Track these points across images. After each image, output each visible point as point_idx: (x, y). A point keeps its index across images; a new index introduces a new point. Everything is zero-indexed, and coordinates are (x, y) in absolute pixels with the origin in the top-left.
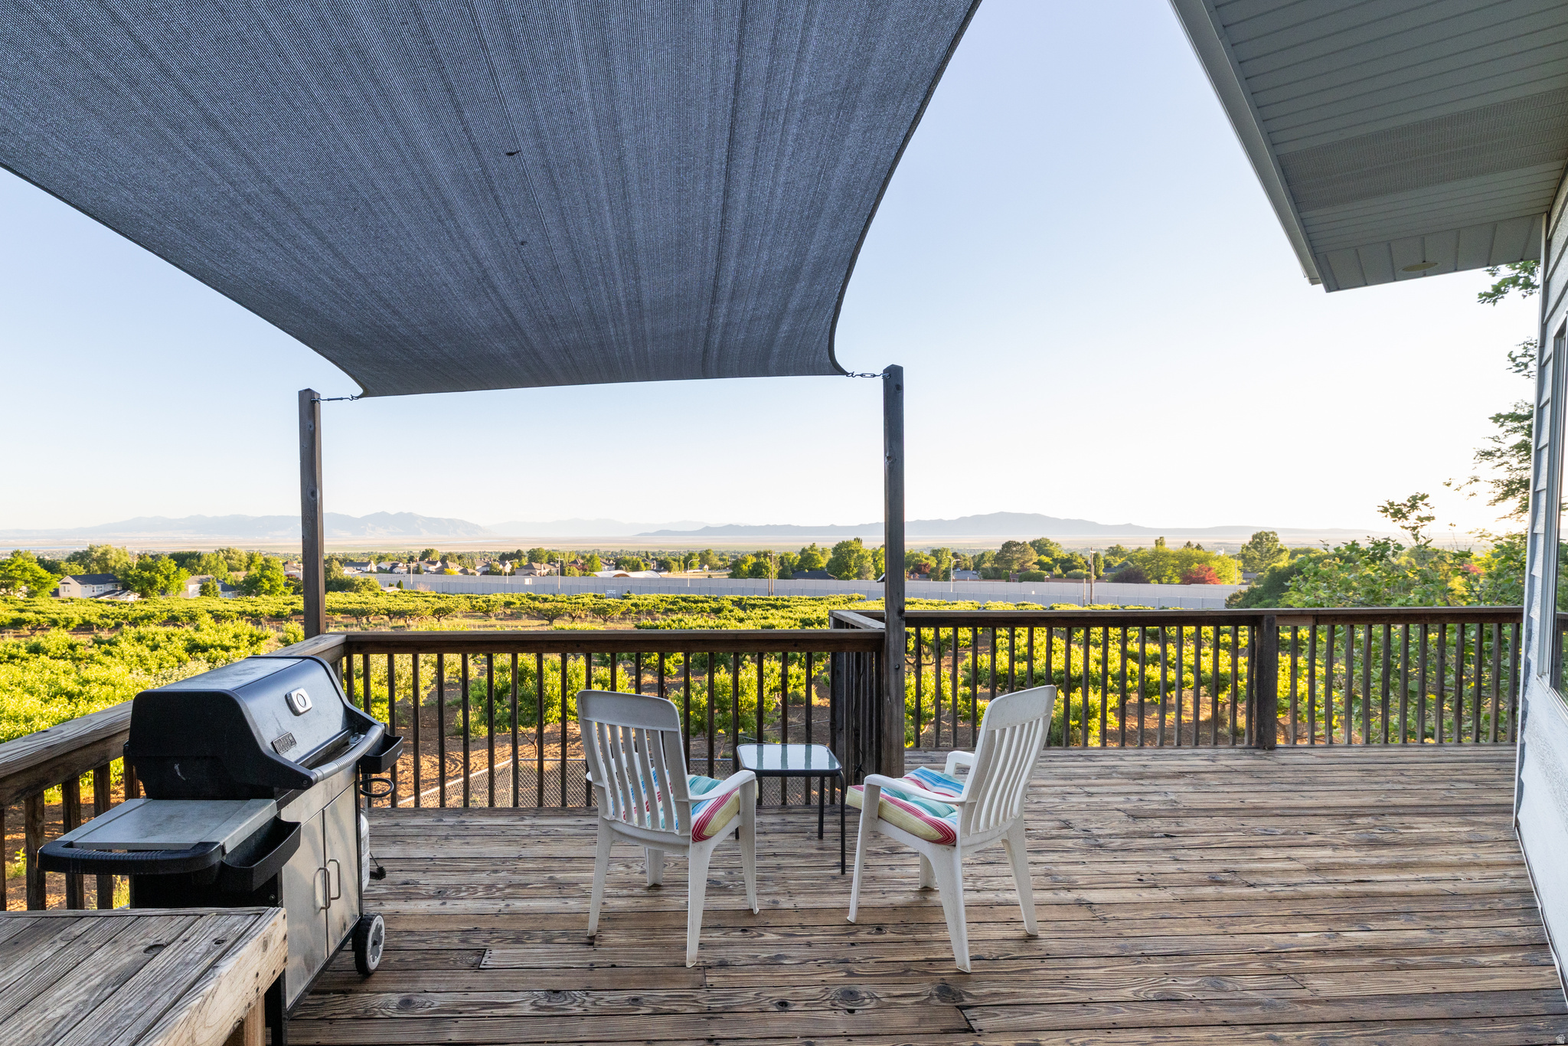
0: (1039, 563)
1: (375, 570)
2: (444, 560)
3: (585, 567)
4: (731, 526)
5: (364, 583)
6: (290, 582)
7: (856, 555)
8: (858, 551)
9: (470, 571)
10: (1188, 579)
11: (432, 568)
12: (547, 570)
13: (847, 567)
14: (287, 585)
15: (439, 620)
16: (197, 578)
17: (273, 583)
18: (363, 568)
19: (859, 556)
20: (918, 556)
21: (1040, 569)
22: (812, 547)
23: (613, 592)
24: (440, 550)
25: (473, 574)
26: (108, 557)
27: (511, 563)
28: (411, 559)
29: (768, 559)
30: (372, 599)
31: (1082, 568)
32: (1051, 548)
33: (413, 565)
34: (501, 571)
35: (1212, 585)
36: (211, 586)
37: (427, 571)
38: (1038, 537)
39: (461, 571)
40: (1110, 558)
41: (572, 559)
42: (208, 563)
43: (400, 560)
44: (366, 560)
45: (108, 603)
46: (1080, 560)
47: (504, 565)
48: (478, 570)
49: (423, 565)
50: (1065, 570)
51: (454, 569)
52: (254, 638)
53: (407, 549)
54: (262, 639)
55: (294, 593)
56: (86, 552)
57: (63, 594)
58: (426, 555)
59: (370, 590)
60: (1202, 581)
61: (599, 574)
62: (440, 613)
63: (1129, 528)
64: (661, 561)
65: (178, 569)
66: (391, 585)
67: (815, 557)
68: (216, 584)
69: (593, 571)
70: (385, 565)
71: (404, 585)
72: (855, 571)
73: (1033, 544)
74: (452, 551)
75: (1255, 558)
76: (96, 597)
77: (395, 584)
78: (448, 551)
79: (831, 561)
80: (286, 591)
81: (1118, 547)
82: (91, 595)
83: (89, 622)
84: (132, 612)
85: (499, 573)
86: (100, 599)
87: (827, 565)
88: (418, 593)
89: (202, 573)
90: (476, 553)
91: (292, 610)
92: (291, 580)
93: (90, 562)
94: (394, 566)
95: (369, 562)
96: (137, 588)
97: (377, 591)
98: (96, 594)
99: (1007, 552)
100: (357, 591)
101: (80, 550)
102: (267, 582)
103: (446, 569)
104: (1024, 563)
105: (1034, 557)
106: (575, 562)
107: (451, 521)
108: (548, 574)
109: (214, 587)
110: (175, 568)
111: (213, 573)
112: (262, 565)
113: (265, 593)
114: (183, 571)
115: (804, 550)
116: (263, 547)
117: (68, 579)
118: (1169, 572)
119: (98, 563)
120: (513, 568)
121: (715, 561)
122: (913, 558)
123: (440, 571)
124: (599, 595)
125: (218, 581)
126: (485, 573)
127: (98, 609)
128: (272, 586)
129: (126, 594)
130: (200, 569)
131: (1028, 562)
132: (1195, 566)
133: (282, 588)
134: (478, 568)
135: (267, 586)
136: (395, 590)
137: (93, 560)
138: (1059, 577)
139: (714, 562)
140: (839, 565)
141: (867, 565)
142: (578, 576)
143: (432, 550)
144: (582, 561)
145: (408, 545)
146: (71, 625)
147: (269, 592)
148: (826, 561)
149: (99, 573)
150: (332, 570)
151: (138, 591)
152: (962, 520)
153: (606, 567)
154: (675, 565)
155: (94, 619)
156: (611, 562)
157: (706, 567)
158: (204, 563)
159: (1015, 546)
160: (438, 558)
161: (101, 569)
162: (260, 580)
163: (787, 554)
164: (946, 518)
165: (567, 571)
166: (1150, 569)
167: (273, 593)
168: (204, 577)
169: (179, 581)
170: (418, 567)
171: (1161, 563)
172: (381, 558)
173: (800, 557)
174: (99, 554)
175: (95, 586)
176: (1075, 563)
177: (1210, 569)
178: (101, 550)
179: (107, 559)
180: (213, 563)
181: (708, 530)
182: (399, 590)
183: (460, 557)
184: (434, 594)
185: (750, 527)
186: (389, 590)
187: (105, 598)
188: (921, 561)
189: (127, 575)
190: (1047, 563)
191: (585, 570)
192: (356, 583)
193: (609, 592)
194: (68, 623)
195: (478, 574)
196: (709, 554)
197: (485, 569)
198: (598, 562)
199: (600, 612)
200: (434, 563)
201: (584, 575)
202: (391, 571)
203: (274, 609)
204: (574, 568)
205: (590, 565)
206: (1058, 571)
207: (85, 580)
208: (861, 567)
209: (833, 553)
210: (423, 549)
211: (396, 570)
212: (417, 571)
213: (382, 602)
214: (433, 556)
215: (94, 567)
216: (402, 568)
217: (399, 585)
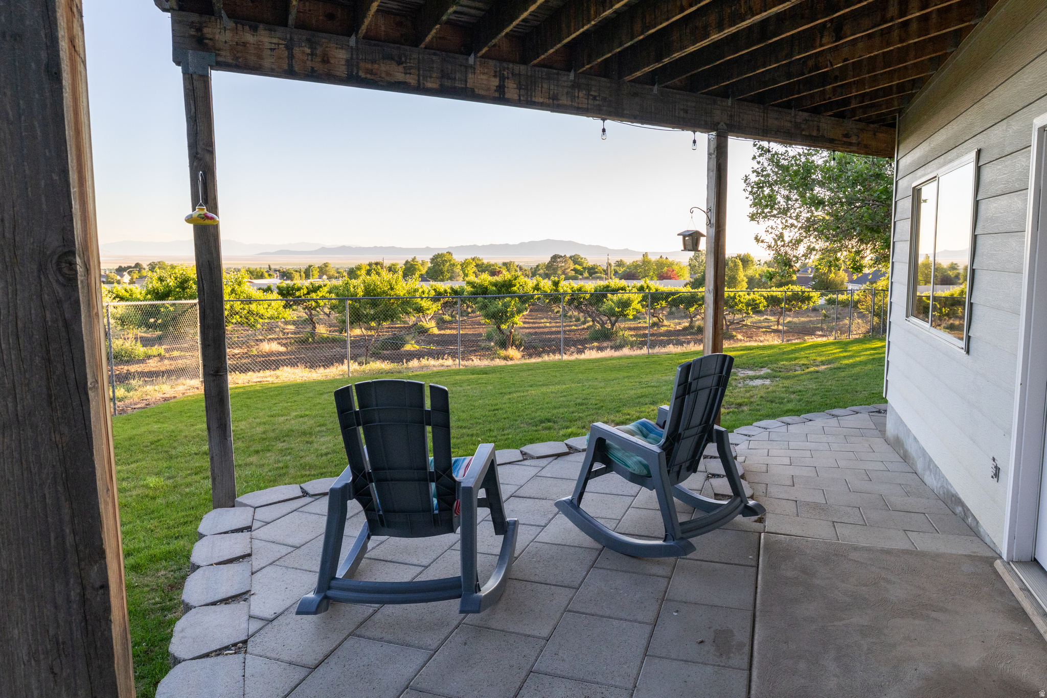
0: (575, 270)
4: (344, 247)
7: (448, 264)
8: (450, 261)
10: (662, 277)
13: (442, 273)
19: (450, 265)
20: (493, 265)
21: (576, 273)
22: (414, 260)
29: (379, 267)
31: (601, 273)
32: (582, 260)
35: (674, 281)
38: (573, 254)
40: (617, 268)
46: (599, 268)
50: (591, 274)
60: (669, 278)
63: (626, 251)
64: (284, 272)
67: (417, 267)
72: (449, 275)
73: (571, 257)
75: (695, 266)
79: (429, 268)
81: (621, 261)
87: (427, 272)
99: (554, 262)
104: (565, 269)
105: (571, 266)
115: (407, 262)
118: (651, 273)
121: (333, 272)
122: (490, 267)
131: (567, 269)
132: (665, 269)
138: (587, 278)
139: (331, 273)
140: (436, 271)
141: (457, 271)
148: (426, 269)
152: (522, 244)
154: (297, 275)
157: (325, 277)
159: (559, 258)
163: (394, 265)
164: (511, 243)
166: (640, 272)
171: (647, 268)
173: (404, 267)
176: (596, 270)
177: (673, 271)
181: (324, 250)
185: (360, 248)
188: (495, 269)
190: (579, 270)
196: (326, 266)
206: (586, 274)
208: (453, 272)
209: (431, 263)
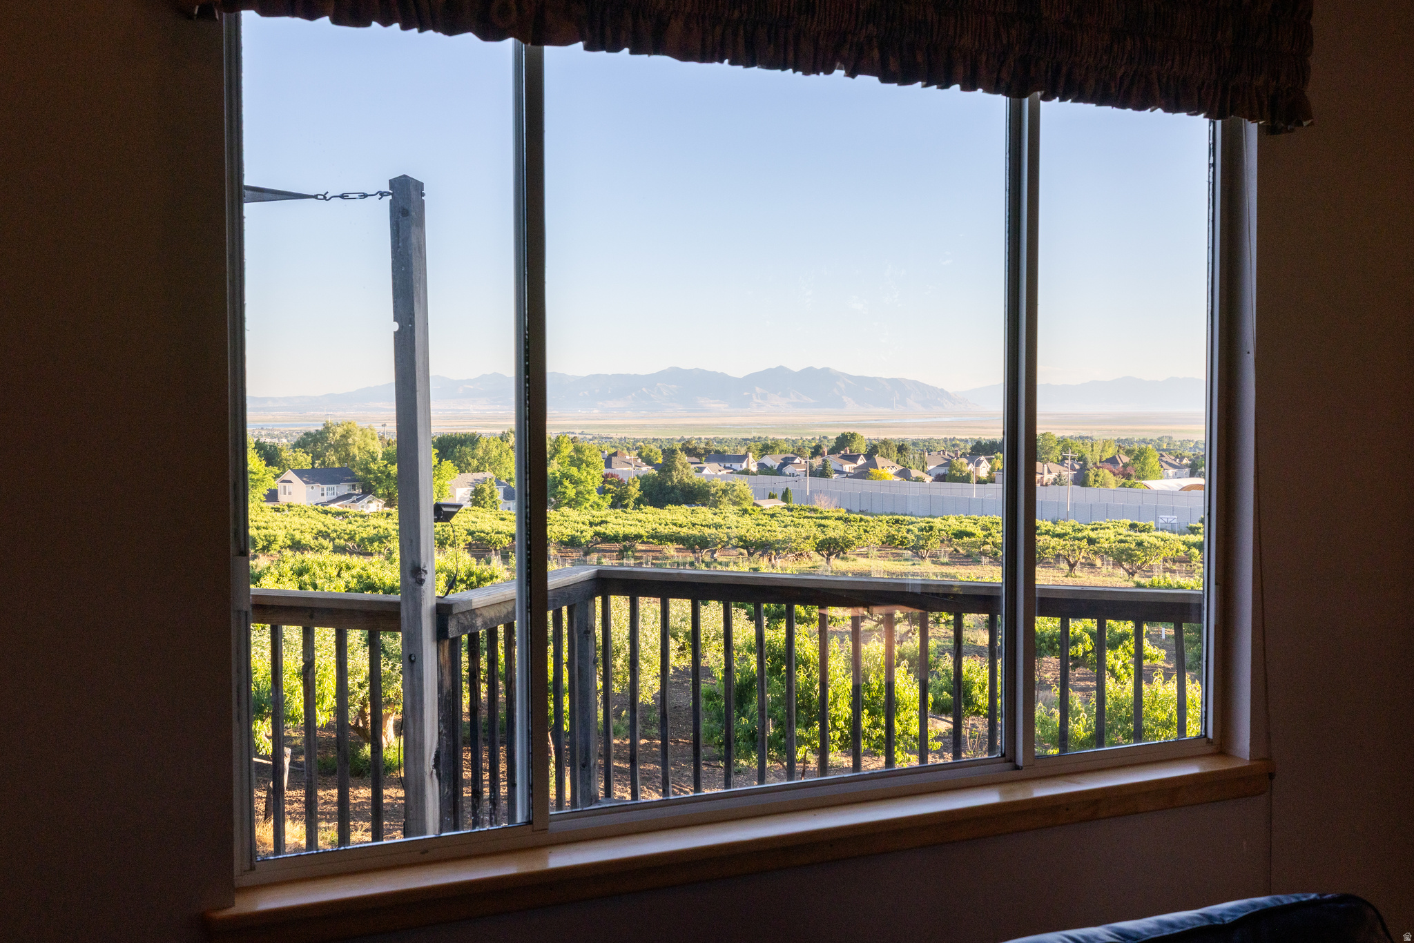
1: (754, 468)
2: (872, 452)
3: (1129, 469)
5: (725, 492)
6: (608, 486)
9: (915, 473)
11: (848, 467)
12: (1053, 476)
14: (602, 491)
15: (828, 559)
16: (470, 477)
17: (581, 488)
18: (736, 466)
23: (1173, 519)
24: (868, 435)
25: (918, 479)
26: (350, 441)
27: (990, 460)
28: (816, 451)
30: (733, 519)
33: (817, 462)
34: (969, 475)
36: (488, 491)
37: (841, 472)
39: (899, 474)
41: (1108, 454)
42: (486, 452)
43: (799, 452)
44: (742, 451)
45: (337, 514)
47: (978, 464)
48: (929, 473)
49: (834, 462)
51: (887, 469)
52: (474, 579)
53: (818, 433)
54: (485, 580)
55: (613, 506)
56: (320, 433)
57: (283, 499)
58: (844, 441)
59: (734, 503)
61: (1155, 484)
62: (831, 547)
65: (440, 462)
66: (772, 497)
68: (495, 487)
69: (1144, 478)
70: (772, 461)
71: (792, 496)
74: (889, 437)
76: (323, 504)
77: (780, 495)
78: (882, 437)
80: (601, 502)
82: (318, 501)
83: (299, 542)
84: (361, 529)
85: (966, 479)
86: (326, 508)
88: (815, 511)
89: (477, 470)
90: (938, 442)
91: (597, 534)
92: (610, 483)
93: (326, 449)
94: (786, 462)
95: (745, 457)
96: (380, 491)
97: (745, 505)
98: (325, 499)
100: (715, 504)
101: (313, 430)
102: (570, 486)
103: (872, 470)
106: (1113, 461)
107: (897, 383)
108: (1055, 483)
109: (492, 492)
110: (435, 461)
111: (494, 470)
112: (571, 457)
113: (569, 505)
114: (448, 465)
116: (588, 427)
117: (290, 475)
119: (336, 451)
120: (992, 470)
123: (862, 474)
124: (1141, 524)
125: (498, 482)
126: (940, 478)
127: (320, 522)
128: (578, 493)
129: (366, 500)
130: (475, 463)
133: (595, 497)
134: (930, 468)
135: (571, 492)
136: (776, 505)
137: (331, 445)
142: (1113, 486)
143: (853, 436)
144: (1126, 459)
145: (822, 426)
146: (274, 546)
147: (575, 503)
149: (337, 465)
150: (676, 469)
151: (383, 495)
153: (1171, 471)
155: (308, 539)
156: (1185, 461)
158: (480, 453)
160: (863, 450)
161: (339, 459)
162: (561, 483)
165: (1092, 478)
167: (581, 504)
168: (479, 476)
169: (441, 482)
170: (825, 465)
172: (766, 449)
174: (338, 436)
175: (325, 487)
178: (340, 431)
179: (348, 444)
180: (495, 453)
182: (783, 504)
183: (901, 449)
184: (842, 513)
186: (768, 505)
187: (335, 507)
189: (369, 471)
191: (1128, 477)
192: (713, 490)
193: (1164, 518)
194: (270, 543)
195: (928, 479)
197: (942, 471)
198: (1153, 461)
199: (1122, 557)
200: (853, 458)
201: (1123, 485)
202: (779, 472)
203: (569, 532)
204: (1106, 473)
205: (1138, 466)
207: (311, 476)
210: (839, 432)
211: (788, 469)
212: (823, 473)
213: (748, 527)
214: (855, 446)
215: (332, 457)
216: (799, 465)
217: (785, 497)
